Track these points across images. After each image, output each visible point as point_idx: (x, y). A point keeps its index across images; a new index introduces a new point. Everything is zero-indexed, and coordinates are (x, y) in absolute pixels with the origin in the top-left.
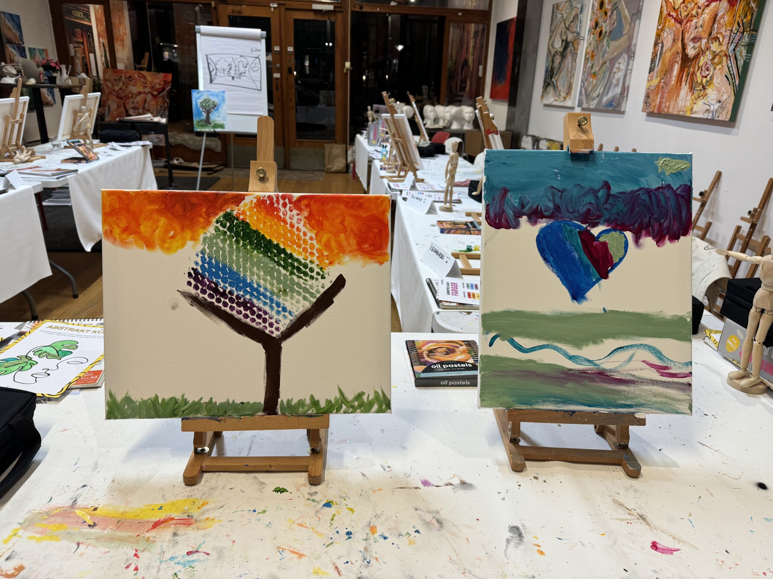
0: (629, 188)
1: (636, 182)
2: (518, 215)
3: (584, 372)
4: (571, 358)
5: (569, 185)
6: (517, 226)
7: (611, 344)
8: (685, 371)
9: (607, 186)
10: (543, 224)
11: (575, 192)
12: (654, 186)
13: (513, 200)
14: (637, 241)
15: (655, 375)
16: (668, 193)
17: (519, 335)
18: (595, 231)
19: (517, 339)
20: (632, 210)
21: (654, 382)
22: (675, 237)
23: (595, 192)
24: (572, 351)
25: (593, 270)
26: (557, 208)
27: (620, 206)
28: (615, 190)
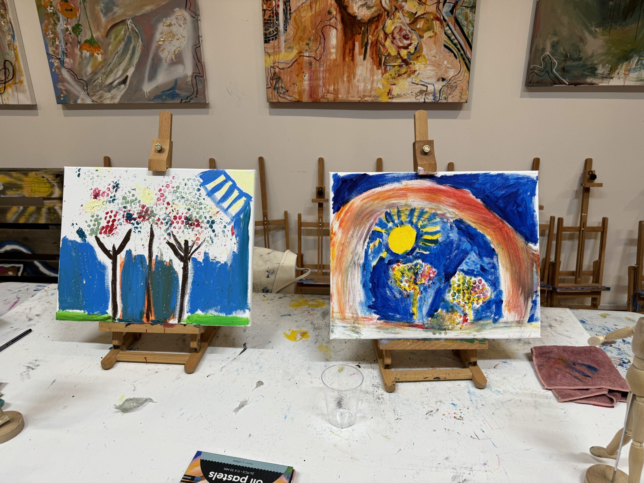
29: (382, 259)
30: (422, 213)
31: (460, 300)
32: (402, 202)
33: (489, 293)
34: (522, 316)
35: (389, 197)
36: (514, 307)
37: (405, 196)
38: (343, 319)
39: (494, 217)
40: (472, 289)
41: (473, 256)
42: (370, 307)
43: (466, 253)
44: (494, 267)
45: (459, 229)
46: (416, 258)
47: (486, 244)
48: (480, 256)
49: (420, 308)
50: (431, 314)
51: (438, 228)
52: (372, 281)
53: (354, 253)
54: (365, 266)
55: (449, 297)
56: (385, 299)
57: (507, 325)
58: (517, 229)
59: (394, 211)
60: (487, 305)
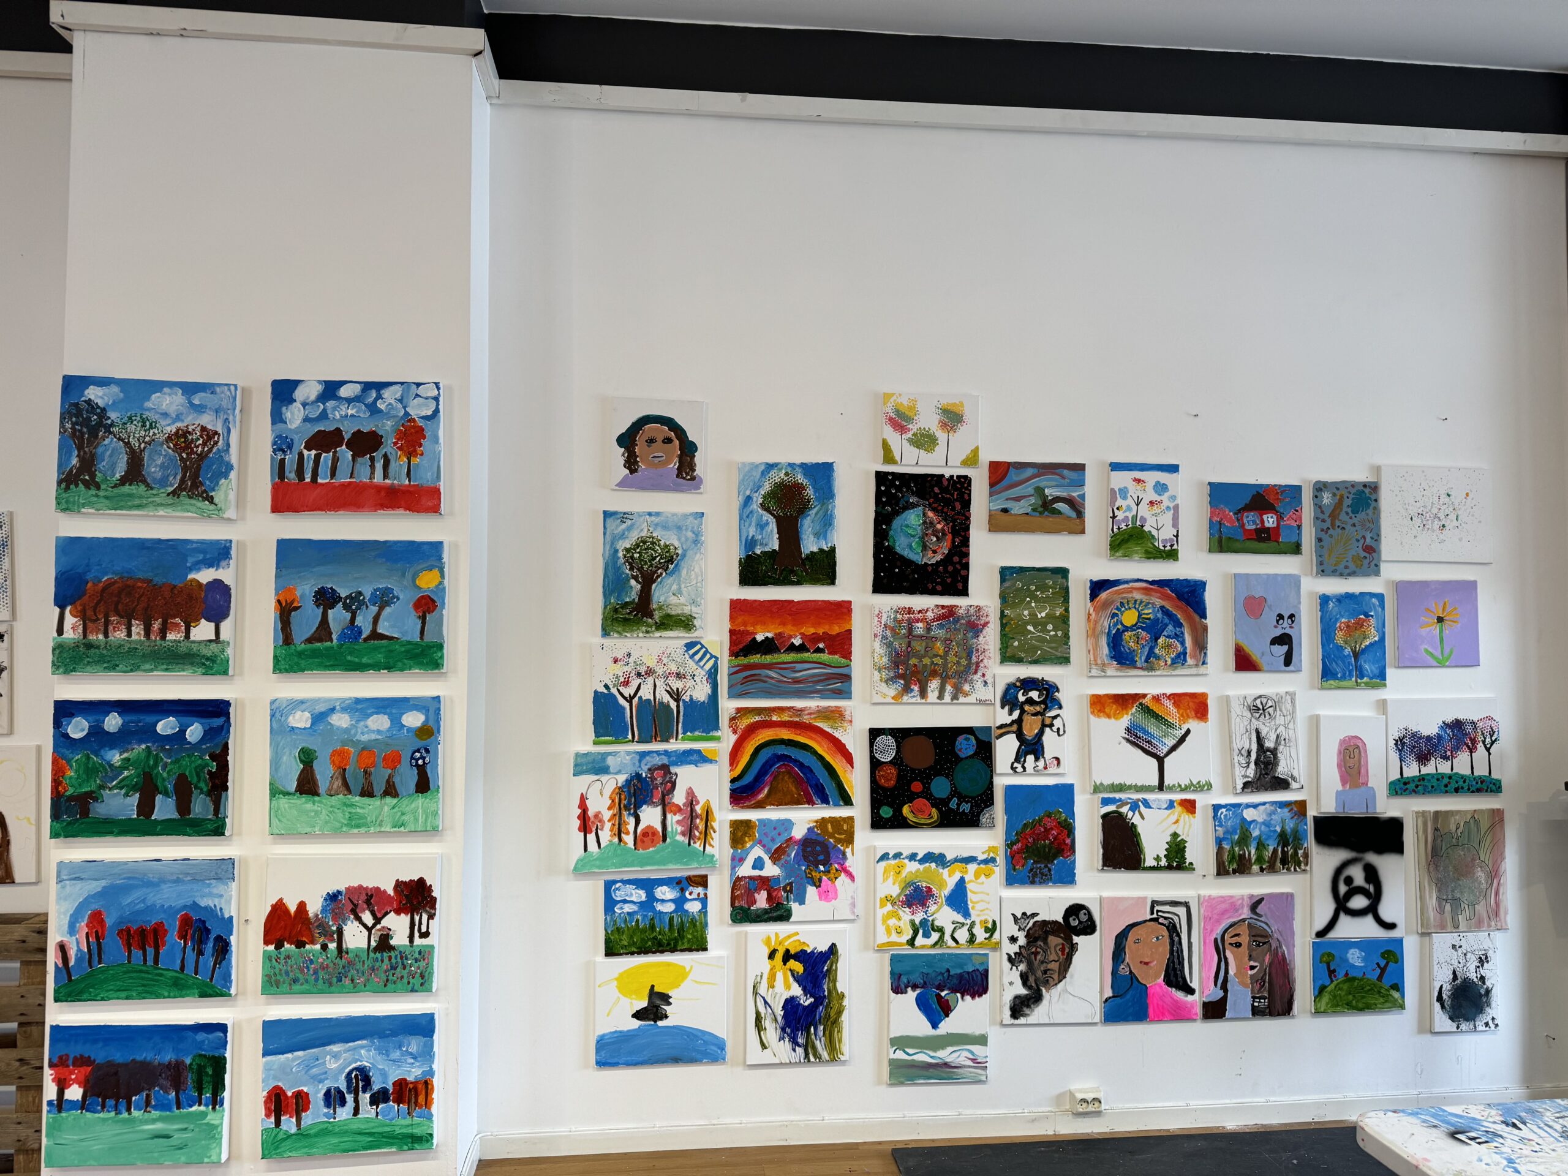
0: (959, 971)
1: (962, 968)
2: (906, 987)
3: (937, 1064)
4: (932, 1057)
5: (930, 971)
6: (906, 992)
7: (950, 1049)
8: (984, 1060)
9: (948, 971)
10: (918, 991)
11: (933, 975)
12: (971, 970)
13: (904, 979)
14: (962, 998)
15: (970, 1063)
16: (978, 973)
17: (907, 1047)
18: (943, 994)
19: (907, 1050)
20: (960, 983)
21: (970, 1067)
22: (980, 995)
23: (942, 974)
24: (932, 1054)
25: (942, 1013)
26: (925, 983)
27: (955, 981)
28: (952, 973)
29: (1118, 629)
30: (1141, 602)
31: (1163, 653)
32: (1130, 595)
33: (1180, 648)
34: (1198, 661)
35: (1122, 593)
36: (1193, 656)
37: (1131, 592)
38: (1096, 664)
39: (1183, 604)
40: (1169, 646)
41: (1170, 627)
42: (1112, 657)
43: (1167, 625)
44: (1182, 633)
45: (1163, 611)
46: (1138, 628)
47: (1178, 620)
48: (1174, 627)
49: (1141, 657)
50: (1146, 661)
51: (1150, 611)
52: (1113, 642)
53: (1102, 626)
54: (1109, 634)
55: (1157, 651)
56: (1121, 653)
57: (1190, 666)
58: (1195, 611)
59: (1125, 601)
60: (1178, 655)
